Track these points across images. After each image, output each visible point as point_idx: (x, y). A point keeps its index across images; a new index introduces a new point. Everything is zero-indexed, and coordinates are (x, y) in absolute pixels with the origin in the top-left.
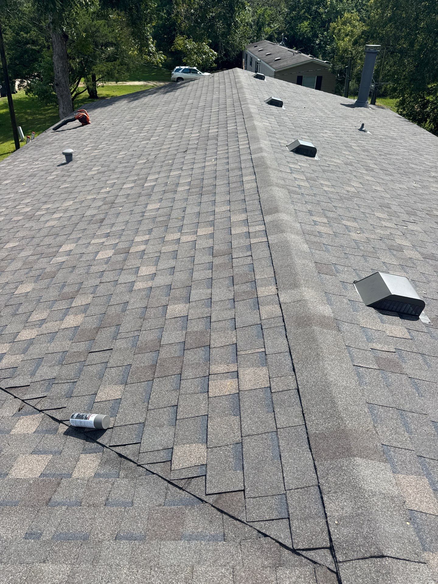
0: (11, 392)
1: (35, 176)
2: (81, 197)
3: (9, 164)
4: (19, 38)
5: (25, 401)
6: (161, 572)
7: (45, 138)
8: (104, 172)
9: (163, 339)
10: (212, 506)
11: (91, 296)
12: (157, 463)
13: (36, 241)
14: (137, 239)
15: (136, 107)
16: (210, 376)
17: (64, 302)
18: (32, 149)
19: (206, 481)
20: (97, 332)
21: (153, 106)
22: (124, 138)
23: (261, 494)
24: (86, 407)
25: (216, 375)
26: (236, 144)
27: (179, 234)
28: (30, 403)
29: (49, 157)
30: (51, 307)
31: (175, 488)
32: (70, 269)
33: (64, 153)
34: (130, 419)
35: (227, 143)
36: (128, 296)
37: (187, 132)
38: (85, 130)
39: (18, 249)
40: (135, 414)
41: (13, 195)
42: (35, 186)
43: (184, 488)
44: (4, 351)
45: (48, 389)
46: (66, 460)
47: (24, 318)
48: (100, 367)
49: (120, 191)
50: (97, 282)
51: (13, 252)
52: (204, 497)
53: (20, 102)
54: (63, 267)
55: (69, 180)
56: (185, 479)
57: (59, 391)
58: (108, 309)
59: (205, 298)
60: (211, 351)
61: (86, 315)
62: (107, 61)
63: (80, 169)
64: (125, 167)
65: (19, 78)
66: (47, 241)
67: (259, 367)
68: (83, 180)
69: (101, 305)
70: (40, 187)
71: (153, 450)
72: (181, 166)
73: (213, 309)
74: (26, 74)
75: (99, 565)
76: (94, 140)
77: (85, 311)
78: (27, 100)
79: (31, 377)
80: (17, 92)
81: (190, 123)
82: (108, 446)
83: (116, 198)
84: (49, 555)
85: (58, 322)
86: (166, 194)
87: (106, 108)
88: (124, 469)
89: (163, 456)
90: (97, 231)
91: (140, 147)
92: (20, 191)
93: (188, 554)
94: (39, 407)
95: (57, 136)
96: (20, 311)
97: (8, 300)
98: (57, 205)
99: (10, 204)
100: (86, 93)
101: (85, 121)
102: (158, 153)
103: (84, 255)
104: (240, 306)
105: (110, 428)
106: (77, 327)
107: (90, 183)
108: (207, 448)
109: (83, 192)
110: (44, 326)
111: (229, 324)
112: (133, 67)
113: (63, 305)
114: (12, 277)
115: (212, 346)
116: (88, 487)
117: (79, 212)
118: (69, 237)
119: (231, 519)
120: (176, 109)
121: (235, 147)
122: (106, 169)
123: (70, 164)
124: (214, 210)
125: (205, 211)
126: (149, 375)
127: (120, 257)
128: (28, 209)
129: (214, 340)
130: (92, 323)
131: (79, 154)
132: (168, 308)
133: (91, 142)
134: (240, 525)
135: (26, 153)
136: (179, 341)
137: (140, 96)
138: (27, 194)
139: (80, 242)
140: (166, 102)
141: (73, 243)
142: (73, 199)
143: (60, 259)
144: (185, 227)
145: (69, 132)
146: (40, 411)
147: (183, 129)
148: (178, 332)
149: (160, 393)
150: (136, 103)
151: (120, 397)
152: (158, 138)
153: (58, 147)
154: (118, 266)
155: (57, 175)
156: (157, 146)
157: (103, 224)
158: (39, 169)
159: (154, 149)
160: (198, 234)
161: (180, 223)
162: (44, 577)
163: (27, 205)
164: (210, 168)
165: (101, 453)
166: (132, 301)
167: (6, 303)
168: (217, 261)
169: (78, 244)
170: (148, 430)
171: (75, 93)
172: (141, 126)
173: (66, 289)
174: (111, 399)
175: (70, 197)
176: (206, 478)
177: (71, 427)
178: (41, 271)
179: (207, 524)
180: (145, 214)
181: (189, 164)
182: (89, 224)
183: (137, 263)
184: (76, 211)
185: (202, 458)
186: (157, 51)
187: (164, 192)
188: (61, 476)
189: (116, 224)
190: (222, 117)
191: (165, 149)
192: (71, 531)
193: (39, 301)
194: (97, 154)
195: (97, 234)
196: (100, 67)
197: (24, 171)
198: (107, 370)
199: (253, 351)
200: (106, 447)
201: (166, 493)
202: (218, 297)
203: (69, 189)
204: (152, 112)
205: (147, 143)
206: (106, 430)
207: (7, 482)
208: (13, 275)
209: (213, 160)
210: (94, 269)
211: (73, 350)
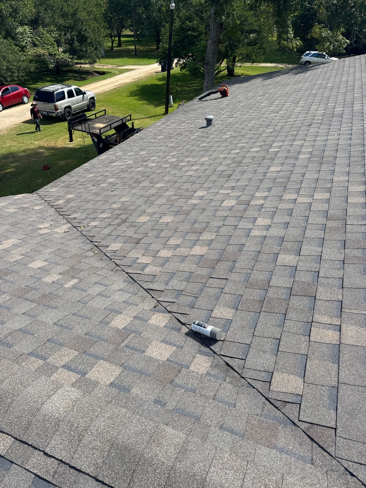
0: (150, 292)
1: (181, 134)
2: (215, 155)
3: (163, 124)
4: (184, 26)
5: (159, 302)
6: (256, 468)
7: (192, 105)
8: (236, 137)
9: (272, 281)
10: (303, 431)
11: (215, 234)
12: (257, 380)
13: (177, 185)
14: (258, 194)
15: (269, 85)
16: (313, 323)
17: (194, 235)
18: (181, 113)
19: (300, 408)
20: (217, 263)
21: (284, 85)
22: (256, 110)
23: (352, 438)
24: (204, 319)
25: (318, 324)
26: (360, 123)
27: (297, 195)
28: (163, 304)
29: (193, 121)
30: (184, 237)
31: (271, 405)
32: (201, 210)
33: (206, 119)
34: (237, 338)
35: (351, 121)
36: (244, 240)
37: (313, 109)
38: (224, 101)
39: (164, 189)
40: (243, 336)
41: (164, 148)
42: (181, 142)
43: (279, 408)
44: (148, 262)
45: (177, 297)
46: (185, 354)
47: (164, 241)
48: (217, 291)
49: (247, 153)
50: (221, 224)
51: (161, 191)
52: (296, 421)
53: (175, 76)
54: (196, 208)
55: (206, 140)
56: (282, 401)
57: (184, 301)
58: (227, 247)
59: (315, 254)
60: (316, 302)
61: (210, 248)
62: (248, 46)
63: (216, 133)
64: (254, 134)
65: (177, 58)
66: (186, 186)
67: (362, 327)
68: (218, 142)
69: (222, 242)
70: (184, 144)
71: (255, 369)
72: (304, 138)
73: (322, 265)
74: (184, 54)
75: (207, 443)
76: (230, 110)
77: (209, 245)
78: (180, 75)
79: (165, 285)
80: (173, 68)
81: (317, 101)
82: (218, 354)
83: (243, 159)
84: (170, 421)
85: (188, 249)
86: (287, 160)
87: (243, 84)
88: (230, 376)
89: (264, 376)
90: (225, 184)
91: (268, 118)
92: (169, 146)
93: (279, 462)
94: (168, 308)
95: (201, 105)
96: (162, 235)
97: (154, 226)
98: (196, 159)
99: (161, 154)
100: (226, 72)
101: (224, 94)
102: (285, 124)
103: (213, 201)
104: (349, 269)
105: (221, 340)
106: (202, 256)
107: (224, 145)
108: (304, 382)
109: (217, 152)
110: (178, 249)
111: (337, 283)
112: (269, 51)
113: (193, 237)
114: (158, 209)
115: (317, 298)
116: (201, 381)
117: (212, 167)
118: (202, 185)
119: (319, 449)
120: (305, 88)
121: (359, 125)
122: (237, 134)
123: (209, 128)
124: (332, 178)
125: (324, 178)
126: (257, 308)
127: (242, 207)
128: (174, 160)
129: (320, 294)
130: (213, 255)
131: (217, 120)
132: (279, 256)
133: (227, 111)
134: (329, 457)
135: (176, 116)
136: (287, 286)
137: (274, 76)
138: (174, 148)
139: (211, 191)
140: (296, 82)
141: (205, 191)
142: (209, 156)
143: (194, 202)
144: (302, 190)
145: (211, 102)
146: (170, 312)
147: (309, 106)
148: (286, 279)
149: (265, 325)
150: (269, 81)
151: (231, 319)
152: (285, 112)
153: (201, 113)
154: (239, 214)
155: (198, 136)
156: (284, 118)
157: (230, 179)
158: (185, 129)
159: (281, 121)
160: (314, 198)
161: (299, 186)
162: (167, 436)
163: (173, 156)
164: (332, 142)
165: (212, 358)
166: (248, 244)
167: (152, 227)
168: (330, 224)
169: (209, 192)
170: (252, 352)
171: (217, 71)
172: (271, 101)
173: (196, 226)
174: (223, 318)
175: (207, 154)
176: (300, 407)
177: (191, 330)
178: (179, 208)
179: (297, 445)
180: (267, 175)
181: (312, 137)
182: (219, 177)
183: (256, 214)
184: (210, 166)
185: (298, 389)
186: (294, 37)
187: (286, 157)
188: (182, 366)
189: (241, 180)
190: (349, 97)
191: (291, 122)
192: (187, 410)
193: (176, 231)
194: (231, 121)
195: (224, 186)
196: (242, 50)
197: (174, 130)
198: (223, 294)
199: (358, 311)
200: (217, 355)
201: (264, 407)
202: (328, 256)
203: (207, 148)
204: (282, 90)
205: (275, 116)
206: (218, 341)
207: (144, 357)
208: (159, 208)
209: (336, 135)
210: (219, 213)
211: (197, 273)
